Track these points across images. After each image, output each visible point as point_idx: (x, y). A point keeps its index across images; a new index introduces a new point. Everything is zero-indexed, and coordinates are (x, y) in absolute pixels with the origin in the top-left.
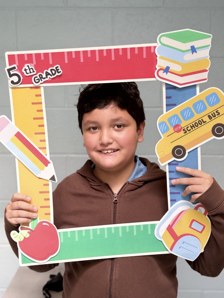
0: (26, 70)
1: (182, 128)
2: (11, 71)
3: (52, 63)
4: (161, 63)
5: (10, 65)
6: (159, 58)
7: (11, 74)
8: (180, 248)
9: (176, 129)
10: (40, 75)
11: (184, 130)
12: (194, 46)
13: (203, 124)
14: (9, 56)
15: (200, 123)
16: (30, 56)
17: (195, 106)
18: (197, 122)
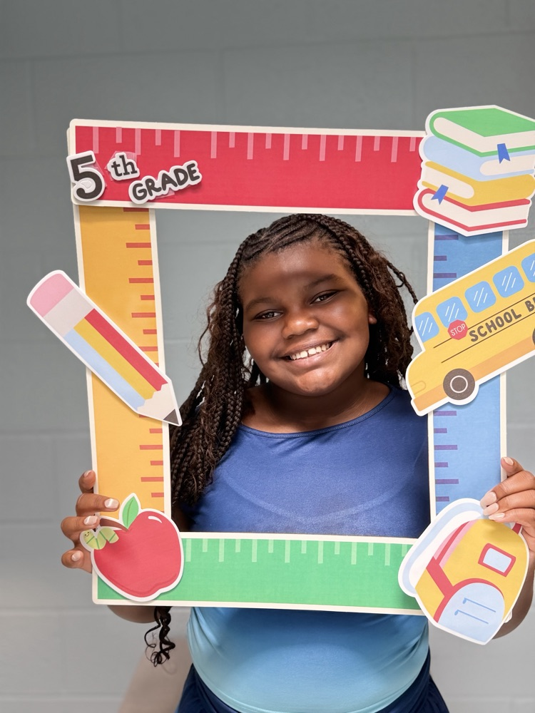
0: (115, 166)
1: (467, 329)
2: (79, 166)
3: (179, 156)
4: (429, 177)
5: (78, 152)
6: (427, 164)
7: (80, 172)
8: (456, 613)
9: (454, 331)
10: (148, 181)
11: (471, 334)
12: (504, 145)
13: (514, 320)
14: (78, 128)
15: (509, 317)
16: (129, 133)
17: (498, 278)
18: (502, 315)
